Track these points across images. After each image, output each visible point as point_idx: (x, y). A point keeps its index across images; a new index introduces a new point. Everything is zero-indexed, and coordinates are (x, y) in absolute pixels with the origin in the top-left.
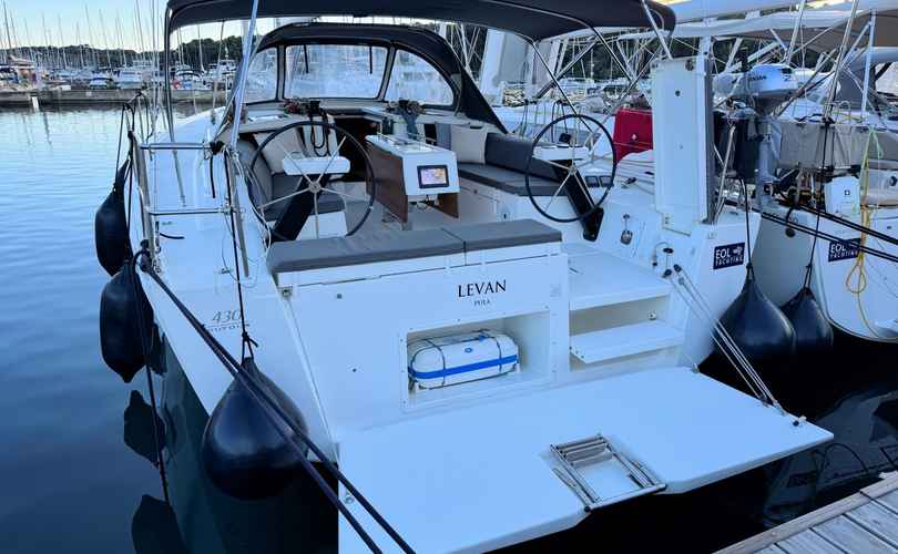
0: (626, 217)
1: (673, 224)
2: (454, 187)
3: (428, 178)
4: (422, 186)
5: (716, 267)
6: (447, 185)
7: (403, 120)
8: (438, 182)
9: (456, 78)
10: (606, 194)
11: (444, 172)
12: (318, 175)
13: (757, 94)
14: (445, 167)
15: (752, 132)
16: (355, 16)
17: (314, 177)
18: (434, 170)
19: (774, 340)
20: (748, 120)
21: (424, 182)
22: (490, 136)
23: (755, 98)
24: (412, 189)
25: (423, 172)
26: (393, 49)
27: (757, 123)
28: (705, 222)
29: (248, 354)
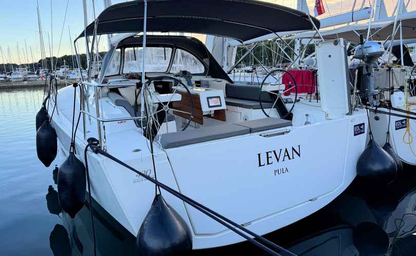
0: (307, 115)
1: (330, 117)
2: (224, 107)
3: (212, 103)
4: (210, 107)
5: (355, 135)
6: (221, 106)
7: (185, 80)
8: (216, 104)
9: (206, 61)
10: (293, 106)
11: (219, 100)
12: (167, 102)
13: (367, 54)
14: (219, 97)
15: (365, 72)
16: (162, 32)
17: (165, 103)
18: (214, 99)
19: (388, 166)
20: (363, 67)
21: (211, 105)
22: (227, 86)
23: (367, 56)
24: (205, 109)
25: (210, 100)
26: (174, 48)
27: (367, 68)
28: (347, 114)
29: (158, 193)
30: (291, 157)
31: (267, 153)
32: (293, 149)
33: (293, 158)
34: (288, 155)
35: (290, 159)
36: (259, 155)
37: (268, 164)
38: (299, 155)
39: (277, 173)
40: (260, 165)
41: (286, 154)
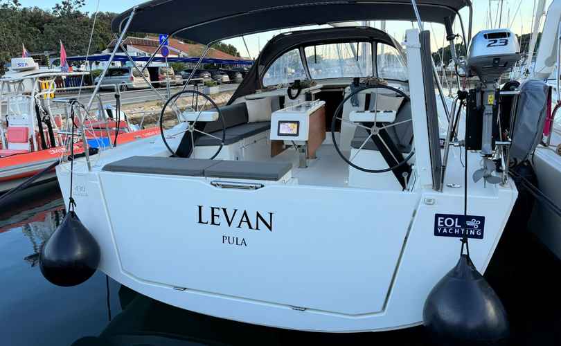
2: (304, 137)
3: (284, 129)
4: (279, 134)
5: (437, 234)
6: (297, 135)
8: (291, 133)
11: (296, 126)
18: (290, 124)
21: (281, 132)
25: (281, 125)
26: (374, 43)
29: (71, 209)
30: (254, 226)
31: (213, 209)
32: (258, 215)
33: (257, 228)
34: (248, 221)
35: (250, 227)
36: (200, 207)
37: (213, 223)
38: (270, 228)
39: (226, 241)
40: (200, 221)
41: (245, 219)
